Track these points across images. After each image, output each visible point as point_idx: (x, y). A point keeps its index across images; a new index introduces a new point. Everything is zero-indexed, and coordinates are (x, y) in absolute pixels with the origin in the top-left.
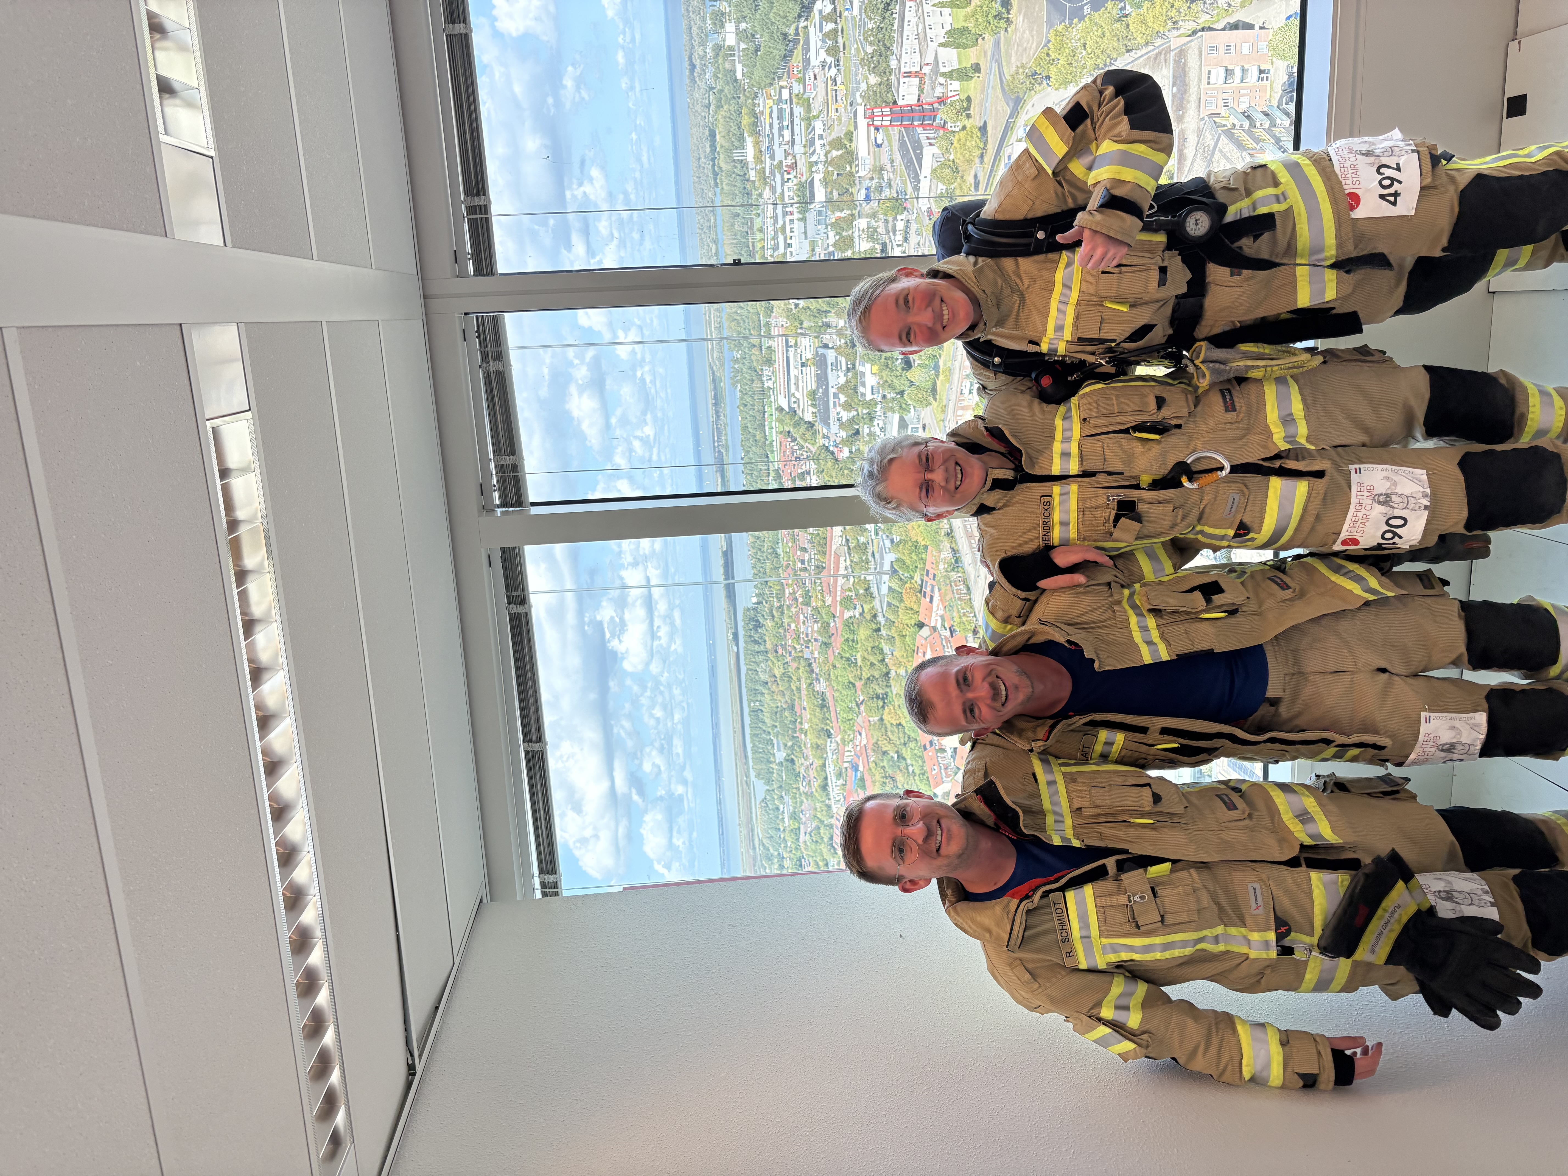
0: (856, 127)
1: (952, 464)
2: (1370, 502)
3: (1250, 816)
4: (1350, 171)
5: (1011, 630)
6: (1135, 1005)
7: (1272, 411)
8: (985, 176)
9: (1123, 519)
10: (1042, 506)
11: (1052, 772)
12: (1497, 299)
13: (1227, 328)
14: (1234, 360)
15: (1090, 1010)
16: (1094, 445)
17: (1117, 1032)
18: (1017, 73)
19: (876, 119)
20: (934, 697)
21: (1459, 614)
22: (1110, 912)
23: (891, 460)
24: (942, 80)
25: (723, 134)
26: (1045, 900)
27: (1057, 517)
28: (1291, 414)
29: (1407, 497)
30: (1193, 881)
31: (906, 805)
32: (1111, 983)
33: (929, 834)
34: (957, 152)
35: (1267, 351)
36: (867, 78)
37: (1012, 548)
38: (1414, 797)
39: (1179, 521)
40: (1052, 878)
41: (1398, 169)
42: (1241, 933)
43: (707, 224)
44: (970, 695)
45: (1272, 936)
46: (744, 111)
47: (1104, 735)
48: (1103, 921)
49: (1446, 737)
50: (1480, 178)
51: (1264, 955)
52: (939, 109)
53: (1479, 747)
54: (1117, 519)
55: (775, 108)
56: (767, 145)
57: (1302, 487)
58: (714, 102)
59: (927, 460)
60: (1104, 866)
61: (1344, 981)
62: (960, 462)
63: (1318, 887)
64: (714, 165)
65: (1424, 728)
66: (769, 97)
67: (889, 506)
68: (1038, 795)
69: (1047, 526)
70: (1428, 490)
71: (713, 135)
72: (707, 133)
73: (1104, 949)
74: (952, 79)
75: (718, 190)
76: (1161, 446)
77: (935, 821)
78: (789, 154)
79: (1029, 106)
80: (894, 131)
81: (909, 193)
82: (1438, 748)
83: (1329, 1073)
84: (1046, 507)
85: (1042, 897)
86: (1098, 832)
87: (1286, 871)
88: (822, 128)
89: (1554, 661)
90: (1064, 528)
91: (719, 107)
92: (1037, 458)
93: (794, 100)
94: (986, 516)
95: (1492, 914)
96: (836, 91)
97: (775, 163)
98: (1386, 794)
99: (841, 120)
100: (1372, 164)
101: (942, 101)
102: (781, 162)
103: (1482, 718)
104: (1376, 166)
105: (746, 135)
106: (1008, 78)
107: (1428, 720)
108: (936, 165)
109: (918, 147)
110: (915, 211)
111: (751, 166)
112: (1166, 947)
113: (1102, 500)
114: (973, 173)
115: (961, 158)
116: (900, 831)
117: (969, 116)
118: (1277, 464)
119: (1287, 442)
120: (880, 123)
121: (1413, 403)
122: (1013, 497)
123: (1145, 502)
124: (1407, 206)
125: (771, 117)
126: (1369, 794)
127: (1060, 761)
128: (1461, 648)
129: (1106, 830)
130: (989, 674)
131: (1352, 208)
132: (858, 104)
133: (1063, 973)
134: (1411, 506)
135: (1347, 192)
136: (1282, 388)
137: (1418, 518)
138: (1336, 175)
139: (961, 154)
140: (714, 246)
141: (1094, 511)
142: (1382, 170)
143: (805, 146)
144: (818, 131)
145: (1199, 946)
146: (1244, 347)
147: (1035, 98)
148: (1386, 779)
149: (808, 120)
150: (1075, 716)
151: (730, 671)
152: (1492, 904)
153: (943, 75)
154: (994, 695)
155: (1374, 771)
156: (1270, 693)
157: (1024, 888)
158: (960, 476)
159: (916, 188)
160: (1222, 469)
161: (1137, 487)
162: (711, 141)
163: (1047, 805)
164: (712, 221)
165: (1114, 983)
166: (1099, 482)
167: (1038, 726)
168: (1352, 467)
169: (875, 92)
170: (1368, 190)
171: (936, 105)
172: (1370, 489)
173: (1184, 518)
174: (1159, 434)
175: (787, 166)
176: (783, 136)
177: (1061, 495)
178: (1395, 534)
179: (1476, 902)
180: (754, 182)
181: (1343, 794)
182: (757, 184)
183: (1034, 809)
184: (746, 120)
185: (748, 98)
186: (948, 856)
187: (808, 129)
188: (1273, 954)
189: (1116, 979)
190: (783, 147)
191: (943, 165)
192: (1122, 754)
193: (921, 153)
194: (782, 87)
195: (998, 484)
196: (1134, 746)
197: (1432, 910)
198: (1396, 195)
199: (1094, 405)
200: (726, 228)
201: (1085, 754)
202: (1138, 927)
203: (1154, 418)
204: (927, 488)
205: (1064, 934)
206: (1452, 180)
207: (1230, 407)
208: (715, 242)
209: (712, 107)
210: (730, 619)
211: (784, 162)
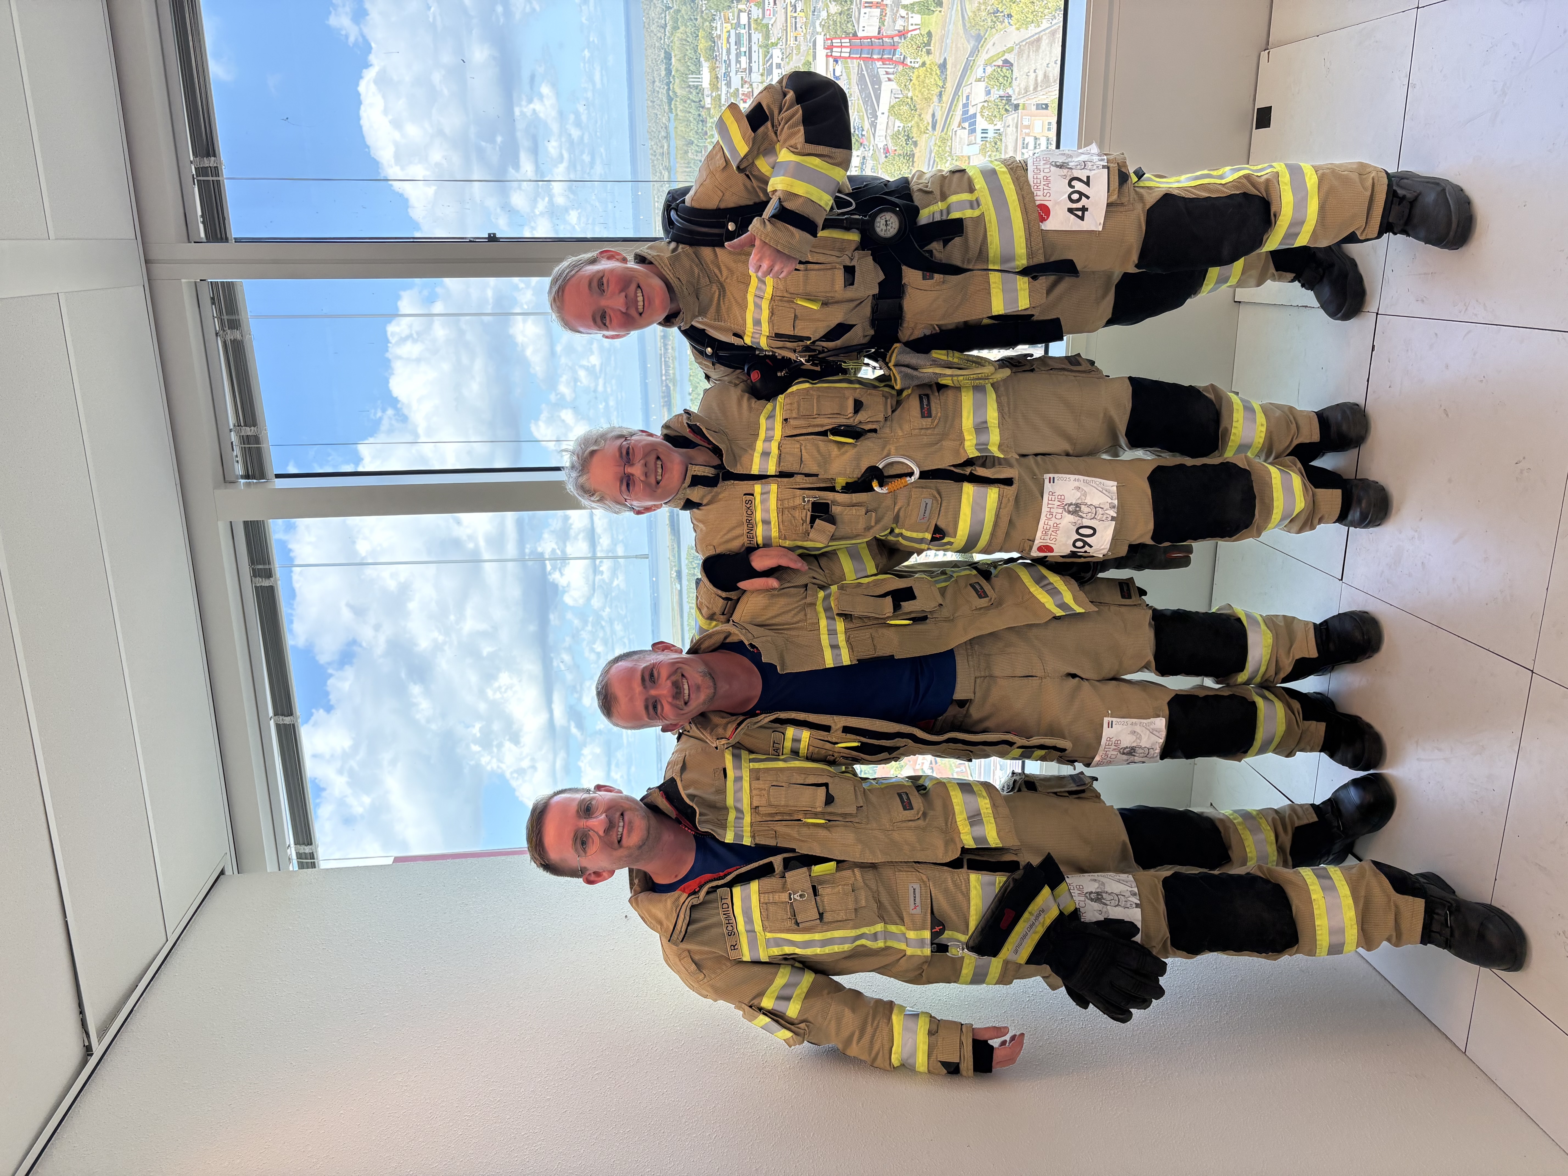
0: (814, 58)
1: (652, 458)
2: (1060, 511)
3: (925, 815)
4: (1043, 183)
5: (716, 626)
6: (798, 995)
7: (968, 418)
8: (942, 115)
9: (817, 521)
10: (744, 503)
11: (741, 768)
12: (1242, 306)
13: (928, 333)
14: (924, 367)
15: (752, 1000)
16: (793, 446)
17: (777, 1022)
18: (979, 10)
19: (834, 49)
20: (619, 691)
21: (1150, 623)
22: (772, 908)
23: (593, 453)
24: (903, 12)
25: (678, 57)
26: (712, 896)
27: (758, 516)
28: (986, 422)
29: (1095, 508)
30: (856, 879)
31: (592, 799)
32: (776, 974)
33: (611, 826)
34: (915, 89)
35: (956, 360)
36: (827, 7)
37: (720, 544)
38: (1098, 796)
39: (873, 524)
40: (721, 874)
41: (1087, 183)
42: (901, 931)
43: (660, 151)
44: (653, 692)
45: (927, 934)
46: (701, 34)
47: (790, 731)
48: (765, 917)
49: (1127, 741)
50: (1168, 198)
51: (918, 952)
52: (899, 43)
53: (1158, 751)
54: (813, 521)
55: (733, 32)
56: (724, 71)
57: (993, 494)
58: (671, 23)
59: (628, 453)
60: (771, 864)
61: (997, 975)
62: (661, 457)
63: (975, 887)
64: (669, 89)
65: (1107, 732)
66: (727, 20)
67: (592, 498)
68: (722, 791)
69: (751, 525)
70: (1116, 502)
71: (668, 57)
72: (662, 55)
73: (769, 943)
74: (913, 12)
75: (672, 116)
76: (856, 449)
77: (618, 814)
78: (746, 82)
79: (989, 45)
80: (853, 63)
81: (866, 129)
82: (1120, 752)
83: (968, 1064)
84: (748, 506)
85: (708, 893)
86: (773, 830)
87: (947, 872)
88: (781, 56)
89: (1242, 668)
90: (766, 527)
91: (675, 28)
92: (740, 457)
93: (752, 25)
94: (695, 510)
95: (1135, 916)
96: (796, 18)
97: (732, 91)
98: (1071, 793)
99: (799, 49)
100: (1065, 176)
101: (902, 34)
102: (737, 90)
103: (1161, 723)
104: (1068, 178)
105: (702, 59)
106: (970, 14)
107: (1110, 725)
108: (894, 101)
109: (877, 82)
110: (871, 148)
111: (706, 92)
112: (824, 943)
113: (798, 501)
114: (930, 112)
115: (920, 96)
116: (583, 823)
117: (929, 52)
118: (968, 471)
119: (977, 449)
120: (838, 54)
121: (1114, 413)
122: (718, 494)
123: (839, 504)
124: (1095, 221)
125: (728, 42)
126: (1055, 793)
127: (752, 756)
128: (1149, 656)
129: (781, 828)
130: (676, 671)
131: (1043, 220)
132: (817, 33)
133: (729, 964)
134: (1099, 517)
135: (1038, 203)
136: (979, 396)
137: (1106, 528)
138: (1030, 185)
139: (920, 91)
140: (667, 173)
141: (792, 512)
142: (1074, 183)
143: (762, 75)
144: (776, 60)
145: (858, 943)
146: (937, 354)
147: (997, 36)
148: (1078, 778)
149: (767, 47)
150: (761, 714)
151: (673, 609)
152: (1137, 906)
153: (905, 7)
154: (677, 693)
155: (1067, 770)
156: (958, 695)
157: (693, 884)
158: (660, 471)
159: (873, 125)
160: (911, 474)
161: (832, 489)
162: (666, 64)
163: (730, 801)
164: (666, 147)
165: (780, 974)
166: (796, 483)
167: (729, 722)
168: (1047, 476)
169: (835, 22)
170: (1057, 203)
171: (896, 39)
172: (1061, 499)
173: (877, 522)
174: (853, 439)
175: (743, 94)
176: (740, 62)
177: (762, 494)
178: (1085, 543)
179: (1122, 903)
180: (709, 109)
181: (1030, 794)
182: (712, 111)
183: (718, 805)
184: (703, 44)
185: (706, 20)
186: (629, 848)
187: (766, 56)
188: (927, 951)
189: (781, 970)
190: (740, 75)
191: (902, 102)
192: (810, 750)
193: (880, 89)
194: (740, 11)
195: (697, 481)
196: (820, 744)
197: (1076, 913)
198: (1084, 209)
199: (795, 405)
200: (679, 156)
201: (776, 750)
202: (797, 924)
203: (850, 422)
204: (627, 482)
205: (730, 928)
206: (1141, 198)
207: (926, 413)
208: (669, 169)
209: (668, 28)
210: (674, 556)
211: (741, 90)
